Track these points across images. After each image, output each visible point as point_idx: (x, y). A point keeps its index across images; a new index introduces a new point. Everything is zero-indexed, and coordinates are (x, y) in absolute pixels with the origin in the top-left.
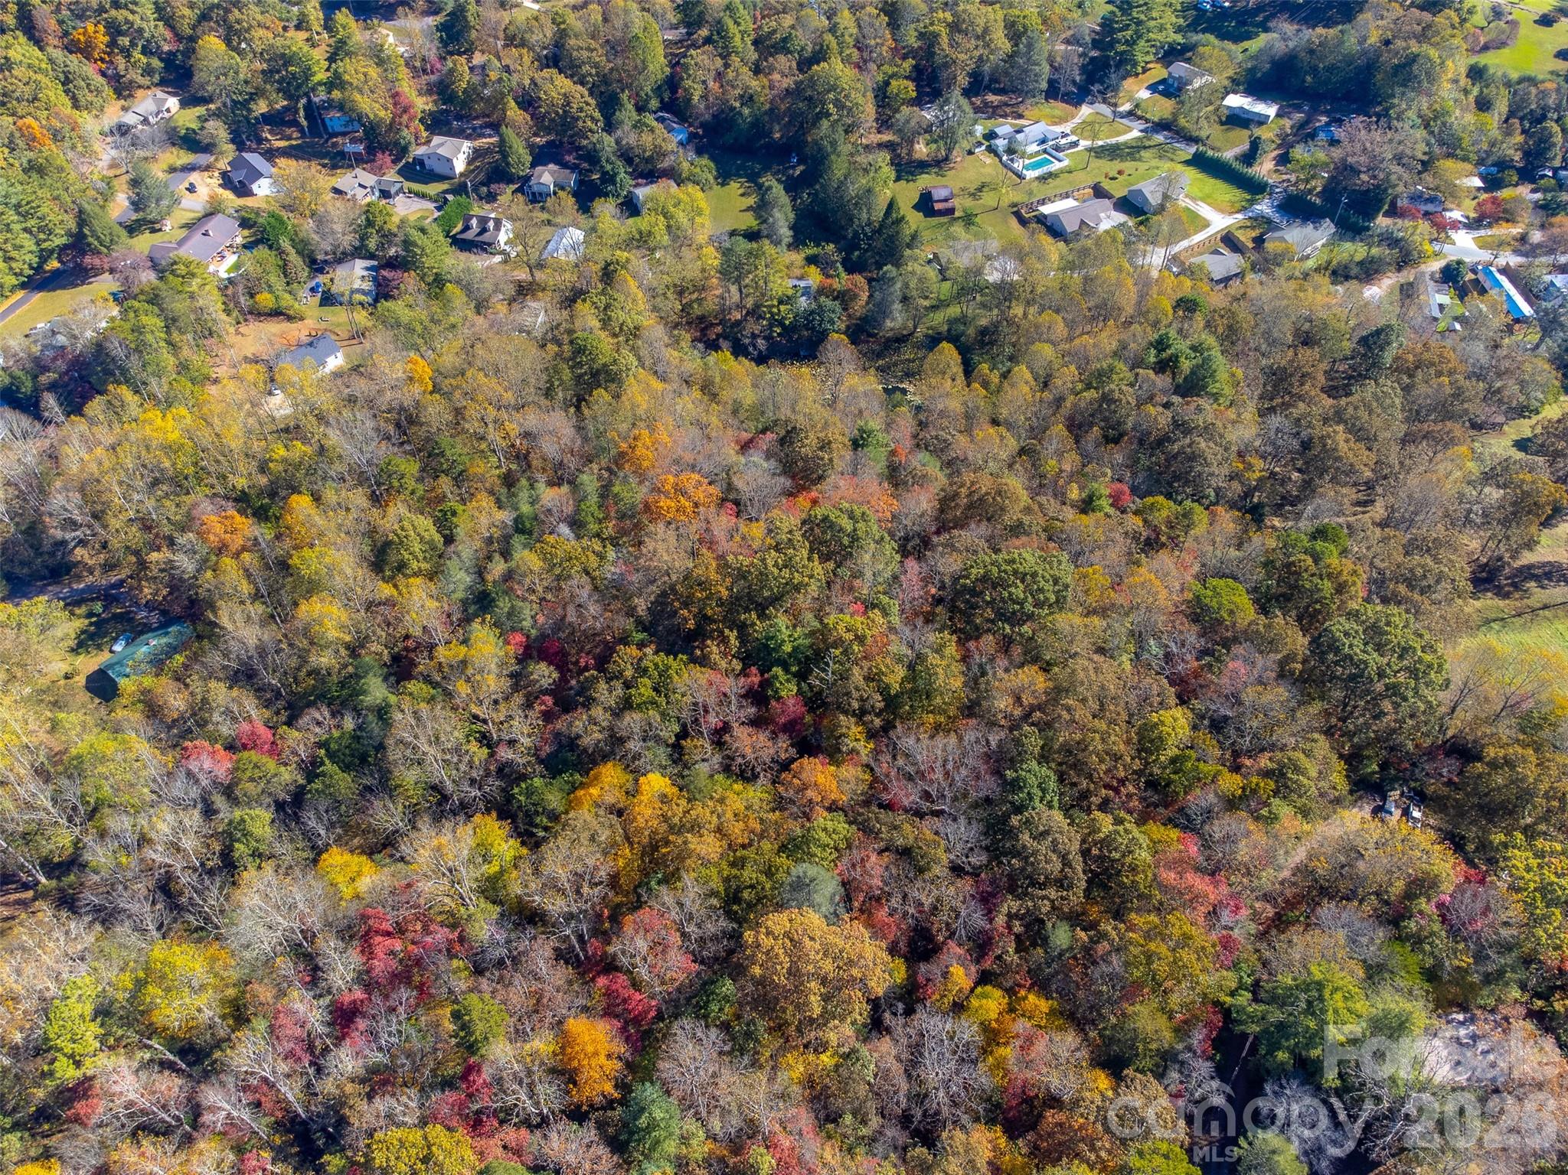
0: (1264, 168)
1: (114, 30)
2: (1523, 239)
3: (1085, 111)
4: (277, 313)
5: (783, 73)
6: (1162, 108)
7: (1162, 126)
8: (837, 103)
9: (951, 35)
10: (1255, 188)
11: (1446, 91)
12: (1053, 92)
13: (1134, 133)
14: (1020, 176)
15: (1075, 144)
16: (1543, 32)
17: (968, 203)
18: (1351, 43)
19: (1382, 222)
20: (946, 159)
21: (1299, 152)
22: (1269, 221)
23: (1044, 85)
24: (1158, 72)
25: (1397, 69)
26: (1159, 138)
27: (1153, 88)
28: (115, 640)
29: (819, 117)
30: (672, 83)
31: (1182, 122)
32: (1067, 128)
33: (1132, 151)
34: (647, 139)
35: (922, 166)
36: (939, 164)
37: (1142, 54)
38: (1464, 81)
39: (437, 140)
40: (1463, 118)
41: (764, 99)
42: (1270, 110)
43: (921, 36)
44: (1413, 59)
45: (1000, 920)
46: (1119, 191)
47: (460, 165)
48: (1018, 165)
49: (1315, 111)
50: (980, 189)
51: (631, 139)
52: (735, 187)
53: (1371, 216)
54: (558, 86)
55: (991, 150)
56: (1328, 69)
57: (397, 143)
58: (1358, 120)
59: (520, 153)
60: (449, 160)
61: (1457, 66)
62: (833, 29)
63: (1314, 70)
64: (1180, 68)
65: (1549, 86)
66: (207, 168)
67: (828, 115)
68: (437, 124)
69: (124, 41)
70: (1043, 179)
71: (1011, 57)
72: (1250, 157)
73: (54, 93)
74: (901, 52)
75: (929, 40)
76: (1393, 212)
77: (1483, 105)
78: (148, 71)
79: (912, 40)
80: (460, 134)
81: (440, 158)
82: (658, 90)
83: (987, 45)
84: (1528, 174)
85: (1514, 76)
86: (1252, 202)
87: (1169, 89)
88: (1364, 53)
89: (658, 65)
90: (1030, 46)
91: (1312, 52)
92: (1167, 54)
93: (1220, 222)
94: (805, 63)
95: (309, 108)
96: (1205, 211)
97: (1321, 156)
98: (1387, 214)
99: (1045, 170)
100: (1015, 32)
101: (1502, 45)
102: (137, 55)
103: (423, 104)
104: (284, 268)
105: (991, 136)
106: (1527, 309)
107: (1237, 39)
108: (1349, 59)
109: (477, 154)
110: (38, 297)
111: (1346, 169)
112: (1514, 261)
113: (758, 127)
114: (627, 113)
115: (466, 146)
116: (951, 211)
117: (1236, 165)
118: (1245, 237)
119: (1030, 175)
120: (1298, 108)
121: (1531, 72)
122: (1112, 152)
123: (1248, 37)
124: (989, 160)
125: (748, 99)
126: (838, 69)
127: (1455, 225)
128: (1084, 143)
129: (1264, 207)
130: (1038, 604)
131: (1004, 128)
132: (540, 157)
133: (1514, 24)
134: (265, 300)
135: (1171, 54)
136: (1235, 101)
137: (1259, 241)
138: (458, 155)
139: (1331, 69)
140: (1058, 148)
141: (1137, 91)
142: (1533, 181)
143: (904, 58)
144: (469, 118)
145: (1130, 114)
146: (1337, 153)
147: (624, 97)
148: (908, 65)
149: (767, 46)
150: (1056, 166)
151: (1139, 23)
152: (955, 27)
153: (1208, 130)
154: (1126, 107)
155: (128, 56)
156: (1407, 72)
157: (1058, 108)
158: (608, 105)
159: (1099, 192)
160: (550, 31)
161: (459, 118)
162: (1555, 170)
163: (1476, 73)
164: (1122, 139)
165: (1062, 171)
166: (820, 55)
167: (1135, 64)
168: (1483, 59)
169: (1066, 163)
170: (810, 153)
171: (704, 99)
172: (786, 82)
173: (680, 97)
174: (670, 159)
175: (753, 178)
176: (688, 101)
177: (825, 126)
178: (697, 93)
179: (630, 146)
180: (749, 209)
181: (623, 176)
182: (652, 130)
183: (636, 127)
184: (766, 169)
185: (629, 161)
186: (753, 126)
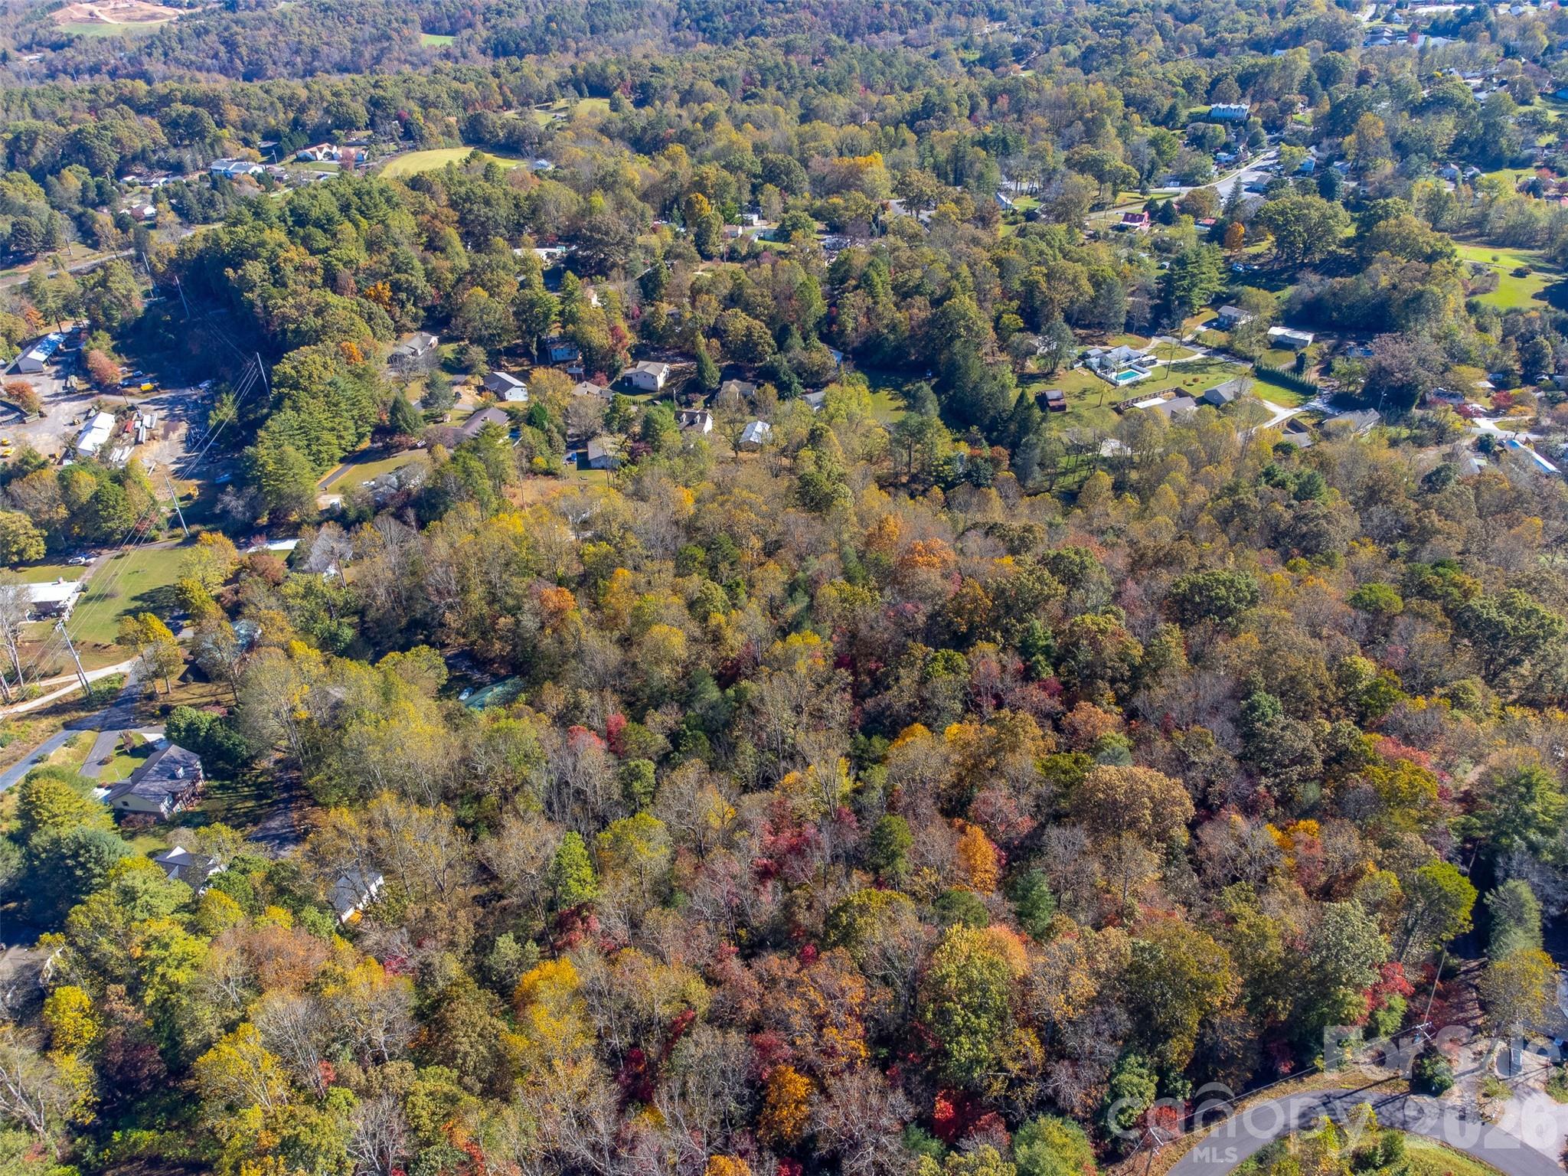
0: (1311, 376)
1: (396, 287)
2: (1536, 421)
3: (1155, 341)
4: (549, 473)
5: (920, 309)
6: (1220, 338)
7: (1220, 350)
8: (968, 329)
9: (1048, 282)
10: (1308, 391)
11: (1450, 320)
12: (1129, 328)
13: (1199, 355)
14: (1115, 384)
15: (1153, 362)
16: (1518, 281)
17: (1075, 402)
18: (1366, 288)
19: (1416, 412)
20: (1052, 372)
21: (1339, 364)
22: (1323, 413)
23: (1123, 320)
24: (1209, 314)
25: (1407, 302)
26: (1220, 358)
27: (1208, 324)
28: (460, 693)
29: (952, 339)
30: (830, 319)
31: (1238, 346)
32: (1145, 351)
33: (1201, 367)
34: (816, 357)
35: (1033, 378)
36: (1047, 376)
37: (1197, 299)
38: (1463, 313)
39: (641, 364)
40: (1467, 337)
41: (905, 328)
42: (1309, 337)
43: (1023, 283)
44: (1420, 295)
45: (1261, 789)
46: (1198, 391)
47: (661, 382)
48: (1113, 376)
49: (1343, 338)
50: (1084, 392)
51: (803, 357)
52: (884, 394)
53: (1407, 406)
54: (739, 322)
55: (1086, 366)
56: (1348, 307)
57: (611, 366)
58: (1385, 336)
59: (713, 370)
60: (654, 377)
61: (1456, 299)
62: (957, 276)
63: (1338, 308)
64: (1227, 310)
65: (1534, 314)
66: (466, 383)
67: (959, 336)
68: (639, 354)
69: (403, 296)
70: (1133, 385)
71: (1094, 300)
72: (1299, 367)
73: (362, 325)
74: (1007, 295)
75: (1031, 287)
76: (1424, 404)
77: (1482, 328)
78: (415, 319)
79: (1016, 285)
80: (658, 359)
81: (646, 375)
82: (818, 325)
83: (1077, 289)
84: (1529, 379)
85: (1503, 310)
86: (1306, 400)
87: (1223, 325)
88: (1377, 294)
89: (819, 306)
90: (1110, 291)
91: (1334, 294)
92: (1214, 302)
93: (1283, 414)
94: (937, 302)
95: (540, 343)
96: (1270, 406)
97: (1357, 365)
98: (1419, 407)
99: (1133, 379)
100: (1096, 281)
101: (1487, 291)
102: (409, 306)
103: (631, 339)
104: (550, 442)
105: (1084, 357)
106: (1551, 467)
107: (1272, 290)
108: (1365, 300)
109: (672, 375)
110: (354, 468)
111: (1382, 371)
112: (1533, 437)
113: (900, 350)
114: (796, 340)
115: (666, 367)
116: (1063, 408)
117: (1289, 375)
118: (1308, 422)
119: (1122, 383)
120: (1330, 337)
121: (1516, 305)
122: (1185, 368)
123: (1279, 289)
124: (1086, 373)
125: (893, 328)
126: (965, 303)
127: (1478, 413)
128: (1160, 362)
129: (1316, 403)
130: (1239, 601)
131: (1095, 351)
132: (727, 374)
133: (1495, 275)
134: (540, 462)
135: (1218, 301)
136: (1277, 331)
137: (1319, 424)
138: (660, 374)
139: (1351, 307)
140: (1141, 364)
141: (1194, 326)
142: (1533, 384)
143: (1011, 299)
144: (663, 349)
145: (1192, 343)
146: (1370, 362)
147: (794, 328)
148: (1015, 304)
149: (904, 293)
150: (1141, 377)
151: (1193, 275)
152: (1049, 276)
153: (1258, 351)
154: (1189, 338)
155: (403, 307)
156: (1416, 304)
157: (1135, 339)
158: (782, 337)
159: (1180, 393)
160: (730, 284)
161: (655, 349)
162: (1551, 377)
163: (1472, 308)
164: (1190, 359)
165: (1147, 380)
166: (949, 294)
167: (1192, 306)
168: (1475, 299)
169: (1149, 374)
170: (942, 368)
171: (855, 329)
172: (923, 315)
173: (835, 328)
174: (832, 373)
175: (897, 387)
176: (842, 332)
177: (958, 345)
178: (850, 325)
179: (801, 363)
180: (898, 409)
181: (796, 385)
182: (819, 350)
183: (805, 349)
184: (907, 381)
185: (799, 375)
186: (897, 348)
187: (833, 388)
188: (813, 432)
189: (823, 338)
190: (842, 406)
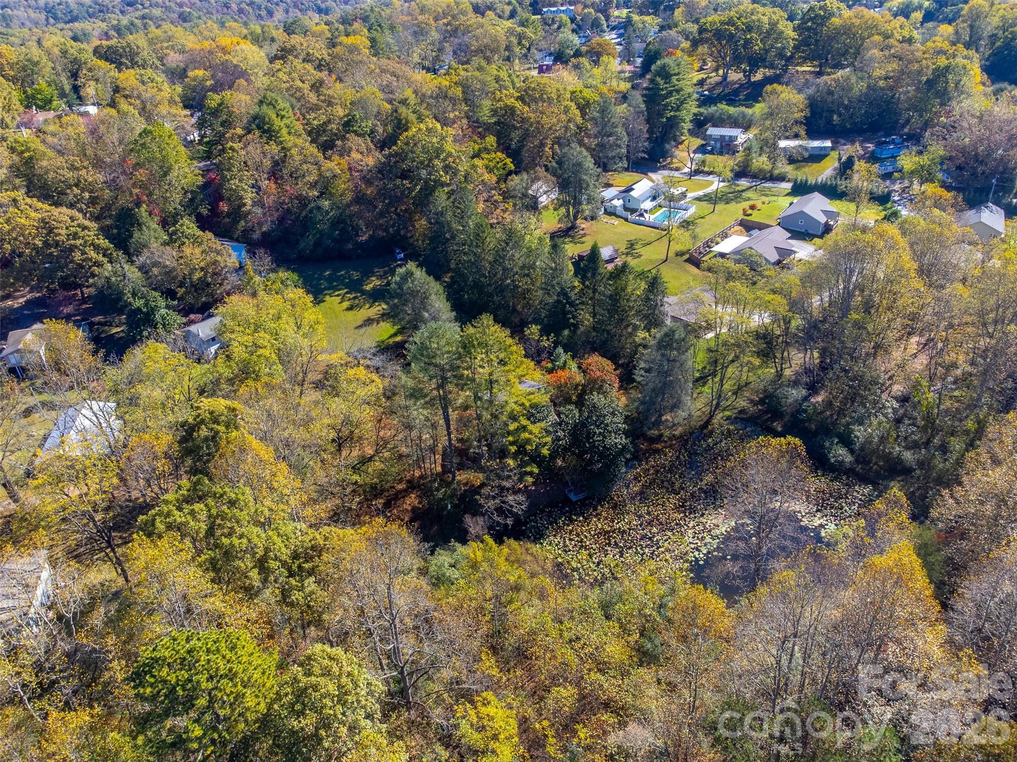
5: (362, 156)
8: (450, 171)
20: (573, 227)
29: (428, 191)
30: (211, 192)
34: (196, 256)
36: (567, 233)
41: (343, 187)
51: (168, 257)
52: (333, 301)
67: (439, 184)
82: (191, 206)
89: (188, 175)
94: (384, 141)
113: (343, 224)
114: (151, 232)
125: (325, 186)
147: (143, 212)
148: (492, 140)
158: (120, 232)
166: (401, 126)
170: (421, 244)
171: (259, 203)
172: (371, 161)
173: (224, 207)
174: (233, 278)
175: (355, 287)
176: (237, 213)
177: (441, 199)
178: (249, 197)
179: (169, 273)
180: (369, 322)
181: (163, 310)
182: (197, 242)
183: (169, 243)
184: (367, 274)
185: (170, 294)
186: (338, 222)
187: (238, 303)
188: (188, 432)
189: (204, 224)
190: (264, 338)
